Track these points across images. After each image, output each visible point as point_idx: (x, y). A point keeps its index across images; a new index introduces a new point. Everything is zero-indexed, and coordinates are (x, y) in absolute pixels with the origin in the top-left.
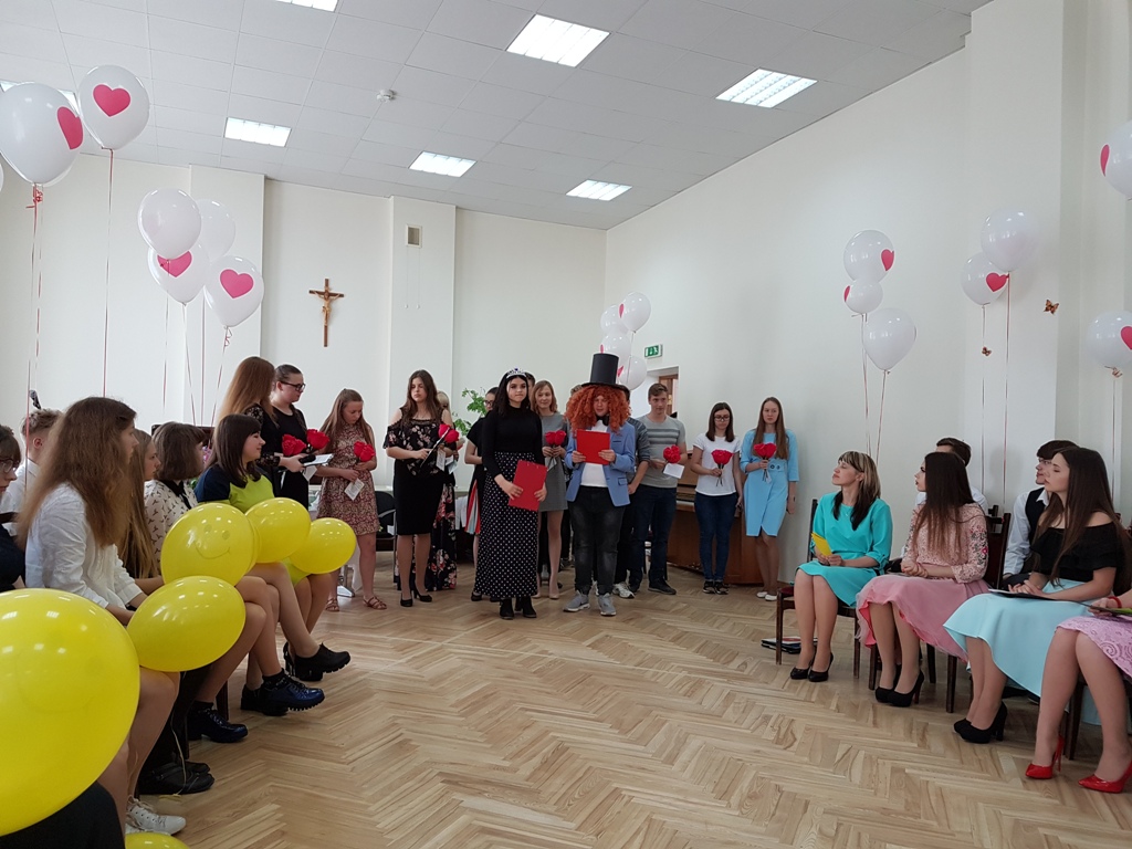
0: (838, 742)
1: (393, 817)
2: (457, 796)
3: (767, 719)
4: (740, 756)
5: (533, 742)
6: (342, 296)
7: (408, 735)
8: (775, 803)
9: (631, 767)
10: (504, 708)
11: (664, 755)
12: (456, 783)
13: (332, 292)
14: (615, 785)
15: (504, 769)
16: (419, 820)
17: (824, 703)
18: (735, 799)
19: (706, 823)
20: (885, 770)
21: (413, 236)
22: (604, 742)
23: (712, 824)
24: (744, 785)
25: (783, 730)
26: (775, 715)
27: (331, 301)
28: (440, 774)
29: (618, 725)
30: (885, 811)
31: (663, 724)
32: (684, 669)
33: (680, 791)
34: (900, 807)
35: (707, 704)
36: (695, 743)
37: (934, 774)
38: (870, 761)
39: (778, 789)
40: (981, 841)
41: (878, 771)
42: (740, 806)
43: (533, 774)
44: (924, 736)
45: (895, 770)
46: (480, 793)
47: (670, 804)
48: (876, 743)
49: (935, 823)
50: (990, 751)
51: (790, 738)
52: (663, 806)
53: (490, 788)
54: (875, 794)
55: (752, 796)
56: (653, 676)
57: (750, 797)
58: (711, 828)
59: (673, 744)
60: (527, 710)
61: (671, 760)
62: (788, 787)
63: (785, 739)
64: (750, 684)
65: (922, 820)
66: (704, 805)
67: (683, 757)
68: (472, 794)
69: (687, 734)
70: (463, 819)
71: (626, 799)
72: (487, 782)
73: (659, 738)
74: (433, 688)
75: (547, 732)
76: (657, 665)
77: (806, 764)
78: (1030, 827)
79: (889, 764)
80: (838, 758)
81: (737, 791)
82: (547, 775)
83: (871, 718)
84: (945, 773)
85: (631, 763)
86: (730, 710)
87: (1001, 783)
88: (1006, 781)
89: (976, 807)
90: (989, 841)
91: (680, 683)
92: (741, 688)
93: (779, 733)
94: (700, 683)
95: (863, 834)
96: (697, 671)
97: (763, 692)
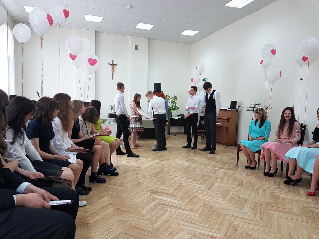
0: (255, 186)
1: (139, 200)
2: (155, 196)
4: (228, 188)
5: (173, 183)
7: (140, 181)
8: (238, 200)
9: (199, 190)
10: (165, 175)
11: (208, 188)
12: (154, 193)
13: (114, 64)
14: (195, 194)
15: (166, 190)
16: (145, 201)
17: (251, 176)
18: (227, 199)
19: (220, 204)
20: (268, 193)
21: (137, 47)
22: (192, 184)
24: (230, 195)
25: (240, 182)
26: (238, 179)
27: (114, 66)
28: (150, 190)
29: (195, 180)
30: (268, 203)
31: (207, 180)
32: (213, 167)
33: (212, 196)
34: (272, 202)
35: (219, 175)
36: (216, 185)
37: (281, 194)
38: (264, 190)
39: (239, 197)
40: (294, 211)
41: (266, 193)
42: (229, 200)
43: (173, 191)
44: (279, 184)
45: (271, 193)
46: (160, 195)
47: (210, 199)
48: (266, 186)
49: (281, 206)
50: (297, 189)
51: (242, 184)
52: (208, 200)
53: (163, 194)
54: (265, 199)
55: (232, 198)
56: (204, 168)
58: (221, 206)
59: (210, 185)
60: (171, 176)
61: (210, 189)
62: (241, 196)
63: (241, 184)
64: (231, 171)
65: (278, 205)
66: (219, 200)
67: (213, 188)
68: (159, 195)
69: (214, 183)
70: (156, 201)
71: (198, 198)
72: (162, 193)
73: (207, 183)
74: (146, 170)
75: (176, 181)
76: (206, 165)
77: (247, 191)
78: (307, 207)
79: (269, 191)
80: (255, 189)
81: (228, 197)
82: (177, 191)
83: (265, 180)
84: (285, 194)
86: (225, 177)
87: (300, 197)
88: (301, 196)
89: (293, 202)
90: (296, 211)
91: (212, 170)
92: (228, 172)
93: (239, 183)
94: (217, 170)
95: (262, 208)
96: (216, 167)
97: (235, 173)
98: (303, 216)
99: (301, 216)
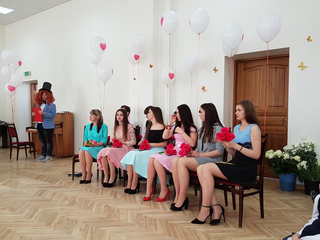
0: (89, 201)
3: (67, 198)
4: (56, 211)
8: (66, 223)
9: (15, 222)
11: (29, 216)
14: (9, 229)
17: (86, 190)
18: (53, 225)
19: (42, 234)
20: (103, 207)
22: (4, 216)
23: (44, 234)
24: (56, 220)
25: (72, 201)
26: (70, 197)
29: (12, 209)
30: (101, 219)
31: (29, 206)
32: (39, 187)
33: (33, 226)
34: (106, 216)
35: (46, 197)
36: (40, 210)
37: (117, 205)
38: (99, 205)
39: (68, 219)
40: (127, 221)
41: (100, 207)
42: (55, 226)
44: (116, 195)
45: (106, 206)
47: (29, 231)
48: (101, 199)
49: (115, 219)
50: (134, 196)
51: (74, 202)
52: (27, 232)
54: (99, 214)
55: (59, 223)
56: (27, 191)
57: (58, 223)
58: (43, 235)
59: (32, 212)
61: (31, 217)
62: (71, 218)
64: (62, 188)
65: (112, 219)
66: (42, 228)
67: (36, 215)
71: (13, 232)
73: (27, 211)
76: (29, 187)
77: (78, 209)
78: (141, 214)
79: (104, 205)
80: (89, 206)
81: (54, 222)
83: (101, 192)
84: (120, 204)
85: (15, 221)
86: (54, 197)
87: (135, 204)
88: (137, 203)
89: (127, 212)
90: (130, 221)
91: (37, 192)
92: (59, 190)
93: (70, 202)
94: (44, 191)
95: (94, 227)
96: (44, 187)
97: (66, 190)
98: (136, 225)
99: (135, 225)
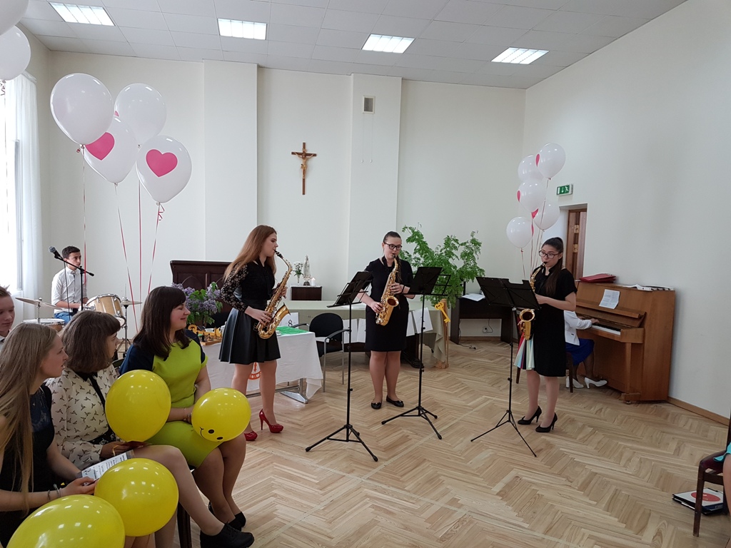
6: (315, 155)
13: (308, 152)
21: (368, 105)
27: (307, 159)
